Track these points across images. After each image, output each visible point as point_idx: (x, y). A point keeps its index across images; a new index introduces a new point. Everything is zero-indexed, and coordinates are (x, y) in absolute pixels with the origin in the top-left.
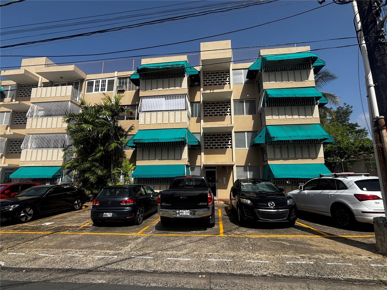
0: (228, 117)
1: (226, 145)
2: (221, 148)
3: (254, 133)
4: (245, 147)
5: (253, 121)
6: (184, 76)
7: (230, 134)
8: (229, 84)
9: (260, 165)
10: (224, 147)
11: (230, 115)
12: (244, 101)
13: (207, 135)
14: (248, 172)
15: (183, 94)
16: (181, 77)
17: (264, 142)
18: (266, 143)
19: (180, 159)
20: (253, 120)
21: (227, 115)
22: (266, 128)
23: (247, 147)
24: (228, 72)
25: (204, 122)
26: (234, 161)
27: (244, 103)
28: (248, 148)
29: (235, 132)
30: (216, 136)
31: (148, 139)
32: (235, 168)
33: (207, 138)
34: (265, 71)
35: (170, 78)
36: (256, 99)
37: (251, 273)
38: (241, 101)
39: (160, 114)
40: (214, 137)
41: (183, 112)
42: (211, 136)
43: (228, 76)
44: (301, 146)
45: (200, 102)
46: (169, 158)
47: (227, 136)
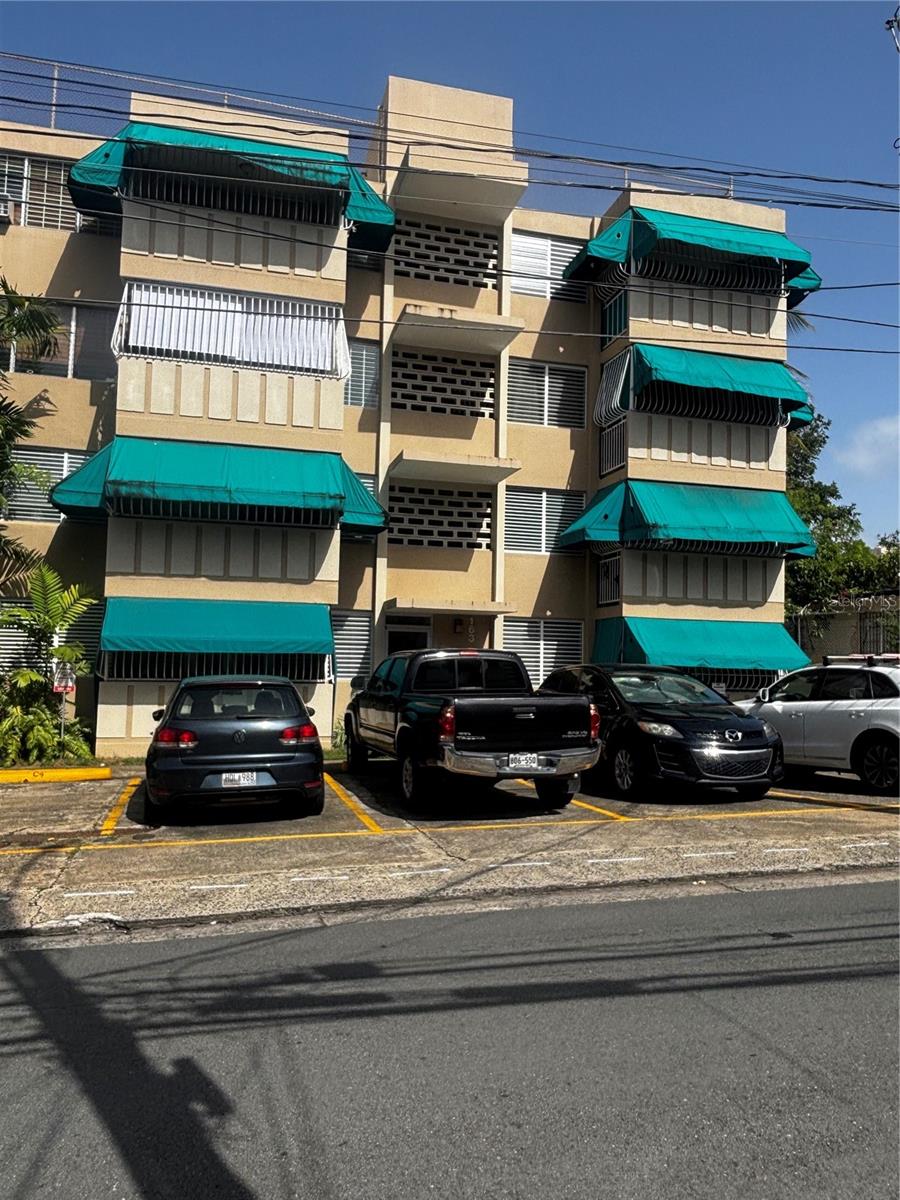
0: (484, 424)
1: (469, 535)
2: (451, 544)
3: (575, 500)
4: (538, 548)
5: (573, 452)
6: (337, 224)
7: (490, 495)
8: (497, 287)
9: (583, 620)
10: (465, 544)
11: (491, 416)
12: (544, 368)
13: (402, 490)
14: (542, 642)
15: (328, 303)
16: (321, 222)
17: (614, 537)
18: (622, 542)
19: (310, 578)
20: (571, 448)
21: (483, 415)
22: (628, 488)
23: (543, 549)
24: (496, 236)
25: (392, 432)
26: (499, 597)
27: (547, 379)
28: (549, 554)
29: (509, 488)
30: (436, 497)
31: (183, 487)
32: (499, 623)
33: (401, 500)
34: (641, 273)
35: (269, 215)
36: (586, 367)
37: (792, 867)
38: (532, 368)
39: (219, 372)
40: (426, 498)
41: (325, 382)
42: (416, 495)
43: (495, 252)
44: (726, 561)
45: (379, 343)
46: (261, 575)
47: (475, 499)
